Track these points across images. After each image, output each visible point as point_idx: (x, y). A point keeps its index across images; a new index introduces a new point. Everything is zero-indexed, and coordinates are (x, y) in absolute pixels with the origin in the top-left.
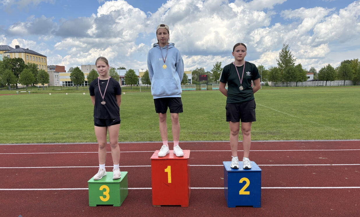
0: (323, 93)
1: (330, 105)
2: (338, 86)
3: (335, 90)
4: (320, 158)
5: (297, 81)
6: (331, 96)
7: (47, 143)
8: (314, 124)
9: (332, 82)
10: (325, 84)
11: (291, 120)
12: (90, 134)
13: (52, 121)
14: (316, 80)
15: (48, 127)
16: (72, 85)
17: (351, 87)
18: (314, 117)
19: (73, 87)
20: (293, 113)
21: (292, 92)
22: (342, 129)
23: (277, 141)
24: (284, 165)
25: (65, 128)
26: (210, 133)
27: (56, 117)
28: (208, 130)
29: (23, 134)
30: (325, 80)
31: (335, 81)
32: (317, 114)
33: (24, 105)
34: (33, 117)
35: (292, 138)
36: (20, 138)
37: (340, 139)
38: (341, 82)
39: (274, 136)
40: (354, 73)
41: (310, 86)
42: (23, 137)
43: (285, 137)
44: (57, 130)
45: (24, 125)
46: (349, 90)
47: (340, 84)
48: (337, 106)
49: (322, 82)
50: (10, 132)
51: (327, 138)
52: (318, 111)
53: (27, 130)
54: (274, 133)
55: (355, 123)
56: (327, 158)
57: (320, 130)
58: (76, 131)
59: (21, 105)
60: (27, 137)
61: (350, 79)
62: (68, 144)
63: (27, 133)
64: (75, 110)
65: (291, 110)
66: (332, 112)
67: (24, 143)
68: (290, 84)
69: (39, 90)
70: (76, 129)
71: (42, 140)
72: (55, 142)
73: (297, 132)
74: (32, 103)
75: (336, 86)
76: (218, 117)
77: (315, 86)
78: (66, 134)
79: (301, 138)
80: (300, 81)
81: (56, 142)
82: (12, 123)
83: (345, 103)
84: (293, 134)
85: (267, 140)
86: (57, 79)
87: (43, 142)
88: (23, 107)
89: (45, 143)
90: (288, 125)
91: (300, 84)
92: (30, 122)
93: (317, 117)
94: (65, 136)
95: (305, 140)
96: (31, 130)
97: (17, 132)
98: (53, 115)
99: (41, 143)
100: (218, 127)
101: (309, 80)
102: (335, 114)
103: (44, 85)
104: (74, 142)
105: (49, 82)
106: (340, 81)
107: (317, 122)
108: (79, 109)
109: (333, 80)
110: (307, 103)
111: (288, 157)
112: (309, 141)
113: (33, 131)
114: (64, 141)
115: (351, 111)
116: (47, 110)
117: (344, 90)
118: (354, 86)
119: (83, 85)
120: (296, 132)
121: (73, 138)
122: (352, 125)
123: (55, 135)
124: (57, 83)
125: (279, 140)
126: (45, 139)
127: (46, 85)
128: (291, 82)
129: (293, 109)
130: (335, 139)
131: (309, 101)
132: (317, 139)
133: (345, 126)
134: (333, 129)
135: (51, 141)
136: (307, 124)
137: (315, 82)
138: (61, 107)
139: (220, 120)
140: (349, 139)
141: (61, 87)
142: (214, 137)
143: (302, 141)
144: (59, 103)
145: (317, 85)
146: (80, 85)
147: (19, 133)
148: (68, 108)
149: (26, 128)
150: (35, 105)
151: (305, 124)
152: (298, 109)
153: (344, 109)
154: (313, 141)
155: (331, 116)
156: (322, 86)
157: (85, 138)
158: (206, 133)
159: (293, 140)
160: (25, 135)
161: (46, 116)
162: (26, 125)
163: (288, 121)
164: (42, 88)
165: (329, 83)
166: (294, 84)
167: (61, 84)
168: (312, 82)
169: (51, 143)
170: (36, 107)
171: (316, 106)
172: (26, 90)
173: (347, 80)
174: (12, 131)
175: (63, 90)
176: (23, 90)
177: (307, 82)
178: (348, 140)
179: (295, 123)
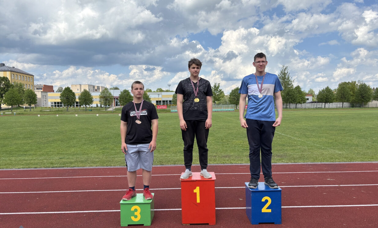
0: (323, 115)
1: (331, 128)
2: (337, 108)
3: (333, 112)
4: (328, 179)
5: (296, 103)
6: (332, 119)
7: (55, 167)
8: (319, 146)
9: (331, 104)
10: (323, 106)
11: (295, 143)
12: (97, 158)
13: (53, 145)
14: (315, 102)
15: (50, 151)
16: (61, 106)
17: (350, 109)
18: (317, 140)
19: (63, 107)
20: (296, 136)
21: (292, 115)
22: (345, 152)
23: (285, 164)
24: (296, 186)
25: (70, 153)
26: (219, 156)
27: (56, 141)
28: (217, 153)
29: (26, 158)
30: (324, 102)
31: (334, 103)
32: (320, 137)
33: (15, 128)
34: (30, 141)
35: (299, 161)
36: (25, 163)
37: (345, 162)
38: (339, 105)
39: (282, 159)
40: (352, 95)
41: (309, 109)
42: (28, 162)
43: (293, 159)
44: (61, 154)
45: (25, 150)
46: (348, 112)
47: (339, 106)
48: (338, 129)
49: (320, 104)
50: (12, 156)
51: (332, 160)
52: (320, 134)
53: (30, 155)
54: (281, 156)
55: (358, 146)
56: (335, 179)
57: (325, 153)
58: (82, 155)
59: (13, 128)
60: (32, 161)
61: (348, 101)
62: (78, 168)
63: (30, 158)
64: (73, 133)
65: (295, 133)
66: (334, 135)
67: (31, 168)
68: (290, 106)
69: (25, 111)
70: (81, 153)
71: (49, 165)
72: (63, 167)
73: (304, 155)
74: (24, 126)
75: (335, 108)
76: (223, 139)
77: (315, 108)
78: (73, 159)
79: (308, 161)
80: (299, 103)
81: (65, 167)
82: (11, 147)
83: (346, 126)
84: (300, 157)
85: (276, 163)
86: (44, 99)
87: (51, 166)
88: (16, 130)
89: (53, 167)
90: (294, 148)
91: (299, 106)
92: (29, 145)
93: (320, 140)
94: (73, 161)
95: (312, 162)
96: (34, 155)
97: (19, 156)
98: (51, 139)
99: (49, 167)
100: (226, 151)
101: (308, 101)
102: (338, 137)
103: (31, 106)
104: (83, 166)
105: (37, 103)
106: (339, 103)
107: (321, 145)
108: (77, 132)
109: (332, 102)
110: (309, 126)
111: (299, 178)
112: (315, 163)
113: (36, 155)
114: (73, 165)
115: (352, 134)
116: (42, 133)
117: (343, 113)
118: (352, 108)
119: (74, 106)
120: (302, 155)
121: (82, 162)
122: (355, 147)
123: (62, 160)
124: (44, 104)
125: (287, 162)
126: (52, 163)
127: (33, 106)
128: (290, 104)
129: (296, 132)
130: (340, 162)
131: (310, 124)
132: (323, 162)
133: (348, 149)
134: (337, 152)
135: (59, 165)
136: (311, 147)
137: (314, 104)
138: (57, 129)
139: (227, 143)
140: (353, 161)
141: (50, 108)
142: (224, 160)
143: (309, 163)
144: (52, 126)
145: (316, 106)
146: (70, 106)
147: (22, 158)
148: (65, 131)
149: (28, 153)
150: (28, 128)
151: (310, 147)
152: (302, 132)
153: (345, 132)
154: (319, 163)
155: (333, 139)
156: (321, 108)
157: (94, 162)
158: (215, 156)
159: (301, 163)
160: (30, 160)
161: (43, 139)
162: (27, 149)
163: (293, 144)
164: (29, 109)
165: (327, 105)
166: (293, 106)
167: (49, 105)
168: (311, 104)
169: (59, 167)
170: (29, 130)
171: (319, 129)
172: (12, 111)
173: (345, 102)
174: (14, 155)
175: (53, 111)
176: (8, 111)
177: (306, 104)
178: (352, 163)
179: (300, 146)
